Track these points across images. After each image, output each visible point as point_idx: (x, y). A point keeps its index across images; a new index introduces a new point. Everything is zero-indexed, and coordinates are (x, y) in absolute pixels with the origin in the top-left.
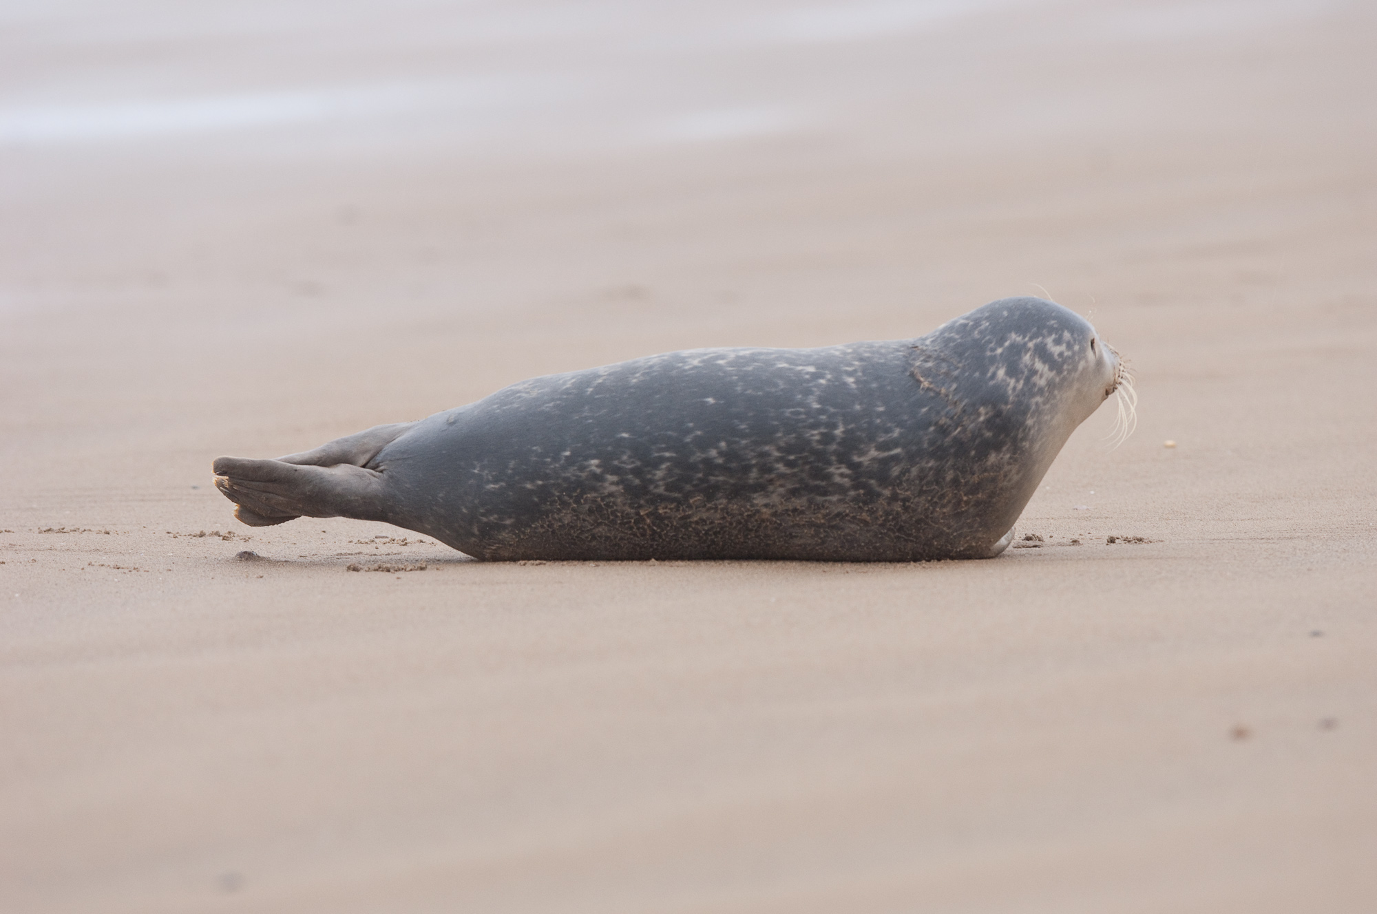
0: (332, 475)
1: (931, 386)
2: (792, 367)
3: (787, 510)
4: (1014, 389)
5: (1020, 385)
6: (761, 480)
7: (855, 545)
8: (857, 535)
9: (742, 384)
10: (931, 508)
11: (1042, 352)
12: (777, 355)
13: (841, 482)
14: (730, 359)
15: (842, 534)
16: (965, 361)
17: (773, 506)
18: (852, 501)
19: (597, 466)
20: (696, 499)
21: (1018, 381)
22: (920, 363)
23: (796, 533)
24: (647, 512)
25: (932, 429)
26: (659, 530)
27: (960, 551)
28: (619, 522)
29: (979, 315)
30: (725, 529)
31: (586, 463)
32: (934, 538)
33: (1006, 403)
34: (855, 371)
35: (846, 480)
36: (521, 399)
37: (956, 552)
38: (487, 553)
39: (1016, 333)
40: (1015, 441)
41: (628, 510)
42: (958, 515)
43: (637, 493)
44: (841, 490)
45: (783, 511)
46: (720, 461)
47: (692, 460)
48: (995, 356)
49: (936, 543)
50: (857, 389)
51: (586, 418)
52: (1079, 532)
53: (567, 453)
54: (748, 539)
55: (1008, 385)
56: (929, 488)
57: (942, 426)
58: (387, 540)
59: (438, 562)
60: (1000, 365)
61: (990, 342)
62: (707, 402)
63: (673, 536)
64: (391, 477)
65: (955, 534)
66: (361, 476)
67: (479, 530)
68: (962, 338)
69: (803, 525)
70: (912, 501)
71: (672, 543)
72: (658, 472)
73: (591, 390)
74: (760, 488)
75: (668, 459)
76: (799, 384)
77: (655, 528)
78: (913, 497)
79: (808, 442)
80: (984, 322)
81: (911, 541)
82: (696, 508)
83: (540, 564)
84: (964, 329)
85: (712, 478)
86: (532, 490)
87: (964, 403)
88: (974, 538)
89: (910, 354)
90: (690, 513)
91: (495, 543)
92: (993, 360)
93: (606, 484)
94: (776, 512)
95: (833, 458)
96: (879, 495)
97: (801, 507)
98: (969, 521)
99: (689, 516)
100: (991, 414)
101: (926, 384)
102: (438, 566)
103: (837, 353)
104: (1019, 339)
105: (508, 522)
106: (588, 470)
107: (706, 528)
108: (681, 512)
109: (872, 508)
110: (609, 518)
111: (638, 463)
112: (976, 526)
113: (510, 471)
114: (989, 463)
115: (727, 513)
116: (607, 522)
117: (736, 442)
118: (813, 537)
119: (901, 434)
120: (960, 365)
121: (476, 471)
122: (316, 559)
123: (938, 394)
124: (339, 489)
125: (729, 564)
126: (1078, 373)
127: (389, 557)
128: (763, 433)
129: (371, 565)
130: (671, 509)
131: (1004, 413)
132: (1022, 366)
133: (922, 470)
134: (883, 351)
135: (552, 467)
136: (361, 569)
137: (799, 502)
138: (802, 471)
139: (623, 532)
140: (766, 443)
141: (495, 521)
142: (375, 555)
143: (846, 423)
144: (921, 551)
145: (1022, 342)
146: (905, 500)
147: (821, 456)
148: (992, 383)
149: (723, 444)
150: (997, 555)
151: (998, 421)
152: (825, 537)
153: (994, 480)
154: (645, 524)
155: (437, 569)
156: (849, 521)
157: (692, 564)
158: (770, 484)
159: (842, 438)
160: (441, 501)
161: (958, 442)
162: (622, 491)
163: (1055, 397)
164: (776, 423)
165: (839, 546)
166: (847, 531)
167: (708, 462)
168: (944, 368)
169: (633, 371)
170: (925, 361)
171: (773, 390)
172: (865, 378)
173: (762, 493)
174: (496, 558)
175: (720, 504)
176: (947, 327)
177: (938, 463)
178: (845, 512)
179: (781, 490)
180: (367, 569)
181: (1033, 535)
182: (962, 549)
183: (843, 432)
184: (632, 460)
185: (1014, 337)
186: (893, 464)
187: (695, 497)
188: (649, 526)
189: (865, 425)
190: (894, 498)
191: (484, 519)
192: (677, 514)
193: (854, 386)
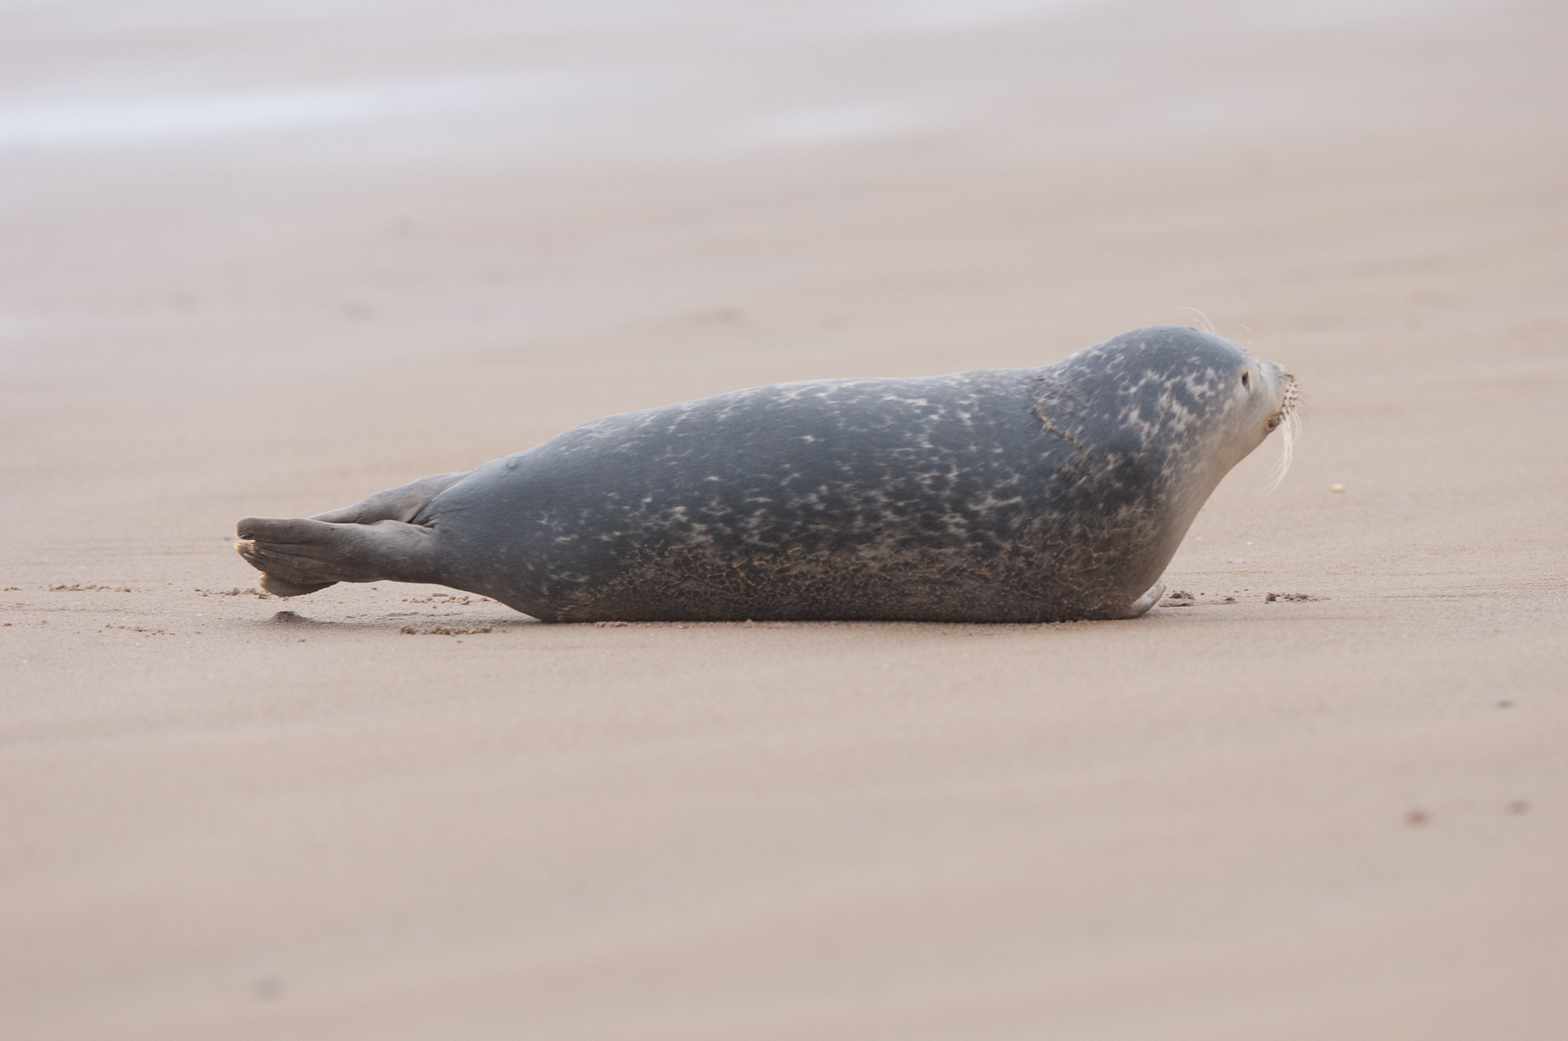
0: (375, 533)
1: (1054, 427)
2: (902, 400)
3: (898, 564)
4: (1149, 434)
5: (1156, 430)
6: (868, 530)
7: (976, 604)
8: (978, 593)
9: (845, 419)
10: (1057, 564)
11: (1180, 393)
12: (884, 387)
13: (957, 533)
14: (831, 392)
15: (961, 591)
16: (1094, 400)
17: (882, 559)
18: (969, 555)
19: (683, 514)
20: (794, 549)
21: (1153, 425)
22: (1043, 399)
23: (909, 590)
24: (740, 564)
25: (1054, 476)
26: (754, 585)
27: (1095, 610)
28: (709, 575)
29: (1115, 347)
30: (828, 585)
31: (670, 511)
32: (1064, 596)
33: (1139, 450)
34: (971, 405)
35: (962, 530)
36: (593, 440)
37: (1090, 611)
38: (560, 614)
39: (1153, 371)
40: (1149, 493)
41: (720, 562)
42: (1090, 573)
43: (730, 543)
44: (957, 541)
45: (893, 564)
46: (821, 507)
47: (790, 505)
48: (1129, 395)
49: (1066, 602)
50: (973, 426)
51: (670, 460)
52: (1235, 589)
53: (648, 500)
54: (855, 597)
55: (1142, 429)
56: (1054, 543)
57: (1065, 474)
58: (447, 598)
59: (504, 624)
60: (1133, 407)
61: (1123, 379)
62: (805, 440)
63: (769, 591)
64: (444, 532)
65: (1087, 592)
66: (409, 533)
67: (549, 590)
68: (1093, 372)
69: (917, 581)
70: (1035, 556)
71: (770, 599)
72: (751, 520)
73: (673, 427)
74: (867, 538)
75: (763, 505)
76: (908, 420)
77: (750, 582)
78: (1036, 551)
79: (919, 486)
80: (1119, 355)
81: (1039, 599)
82: (795, 560)
83: (620, 626)
84: (1096, 362)
85: (812, 527)
86: (609, 542)
87: (1090, 449)
88: (1109, 596)
89: (1035, 388)
90: (788, 565)
91: (569, 604)
92: (1125, 400)
93: (694, 534)
94: (885, 566)
95: (947, 506)
96: (998, 548)
97: (914, 560)
98: (1101, 579)
99: (787, 570)
100: (1120, 462)
101: (1048, 425)
102: (505, 629)
103: (953, 383)
104: (1156, 377)
105: (582, 580)
106: (672, 518)
107: (807, 583)
108: (778, 564)
109: (992, 563)
110: (697, 572)
111: (729, 510)
112: (1110, 584)
113: (583, 522)
114: (1120, 518)
115: (830, 567)
116: (695, 576)
117: (840, 486)
118: (928, 594)
119: (1020, 480)
120: (1088, 404)
121: (543, 522)
122: (366, 620)
123: (1062, 436)
124: (383, 549)
125: (835, 625)
126: (1224, 413)
127: (449, 618)
128: (868, 476)
129: (428, 626)
130: (767, 561)
131: (1136, 461)
132: (1158, 408)
133: (1045, 522)
134: (1005, 382)
135: (631, 515)
136: (417, 631)
137: (911, 555)
138: (913, 519)
139: (712, 587)
140: (872, 487)
141: (567, 579)
142: (432, 615)
143: (960, 466)
144: (1050, 610)
145: (1159, 381)
146: (1028, 555)
147: (933, 503)
148: (1123, 427)
149: (824, 488)
150: (1142, 614)
151: (1129, 470)
152: (942, 594)
153: (1126, 536)
154: (739, 578)
155: (504, 632)
156: (969, 578)
157: (795, 625)
158: (878, 534)
159: (957, 483)
160: (503, 557)
161: (1083, 493)
162: (712, 541)
163: (1196, 443)
164: (882, 464)
165: (958, 604)
166: (966, 588)
167: (807, 508)
168: (1070, 407)
169: (721, 405)
170: (1050, 397)
171: (879, 427)
172: (981, 414)
173: (869, 544)
174: (570, 620)
175: (822, 556)
176: (1078, 357)
177: (1062, 516)
178: (962, 566)
179: (890, 541)
180: (424, 632)
181: (1183, 592)
182: (1096, 608)
183: (958, 476)
184: (722, 506)
185: (1151, 375)
186: (1012, 514)
187: (794, 547)
188: (742, 579)
189: (981, 469)
190: (1015, 552)
191: (555, 577)
192: (774, 566)
193: (969, 423)
